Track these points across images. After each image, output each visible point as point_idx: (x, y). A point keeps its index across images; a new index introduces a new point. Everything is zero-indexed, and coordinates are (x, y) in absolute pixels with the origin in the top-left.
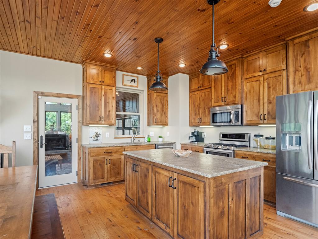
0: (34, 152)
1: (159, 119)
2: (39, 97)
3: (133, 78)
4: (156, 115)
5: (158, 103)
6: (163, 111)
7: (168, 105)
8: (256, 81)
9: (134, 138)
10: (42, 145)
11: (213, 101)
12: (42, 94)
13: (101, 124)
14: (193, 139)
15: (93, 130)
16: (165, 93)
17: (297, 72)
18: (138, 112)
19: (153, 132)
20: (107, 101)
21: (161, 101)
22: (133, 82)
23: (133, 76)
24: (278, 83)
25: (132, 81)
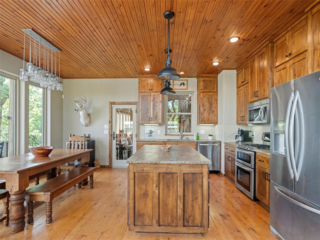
0: (110, 142)
1: (206, 118)
2: (113, 106)
3: (182, 82)
4: (202, 114)
5: (205, 102)
6: (211, 109)
7: (217, 103)
8: (284, 68)
9: (182, 135)
10: (114, 138)
11: (250, 96)
12: (114, 103)
13: (150, 123)
14: (240, 139)
15: (147, 128)
16: (214, 92)
17: (316, 52)
18: (190, 112)
19: (204, 131)
20: (155, 105)
21: (208, 100)
22: (183, 85)
23: (182, 80)
24: (302, 69)
25: (181, 85)
